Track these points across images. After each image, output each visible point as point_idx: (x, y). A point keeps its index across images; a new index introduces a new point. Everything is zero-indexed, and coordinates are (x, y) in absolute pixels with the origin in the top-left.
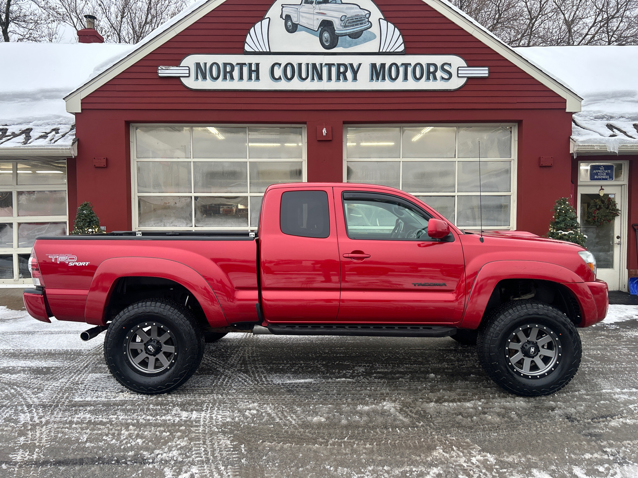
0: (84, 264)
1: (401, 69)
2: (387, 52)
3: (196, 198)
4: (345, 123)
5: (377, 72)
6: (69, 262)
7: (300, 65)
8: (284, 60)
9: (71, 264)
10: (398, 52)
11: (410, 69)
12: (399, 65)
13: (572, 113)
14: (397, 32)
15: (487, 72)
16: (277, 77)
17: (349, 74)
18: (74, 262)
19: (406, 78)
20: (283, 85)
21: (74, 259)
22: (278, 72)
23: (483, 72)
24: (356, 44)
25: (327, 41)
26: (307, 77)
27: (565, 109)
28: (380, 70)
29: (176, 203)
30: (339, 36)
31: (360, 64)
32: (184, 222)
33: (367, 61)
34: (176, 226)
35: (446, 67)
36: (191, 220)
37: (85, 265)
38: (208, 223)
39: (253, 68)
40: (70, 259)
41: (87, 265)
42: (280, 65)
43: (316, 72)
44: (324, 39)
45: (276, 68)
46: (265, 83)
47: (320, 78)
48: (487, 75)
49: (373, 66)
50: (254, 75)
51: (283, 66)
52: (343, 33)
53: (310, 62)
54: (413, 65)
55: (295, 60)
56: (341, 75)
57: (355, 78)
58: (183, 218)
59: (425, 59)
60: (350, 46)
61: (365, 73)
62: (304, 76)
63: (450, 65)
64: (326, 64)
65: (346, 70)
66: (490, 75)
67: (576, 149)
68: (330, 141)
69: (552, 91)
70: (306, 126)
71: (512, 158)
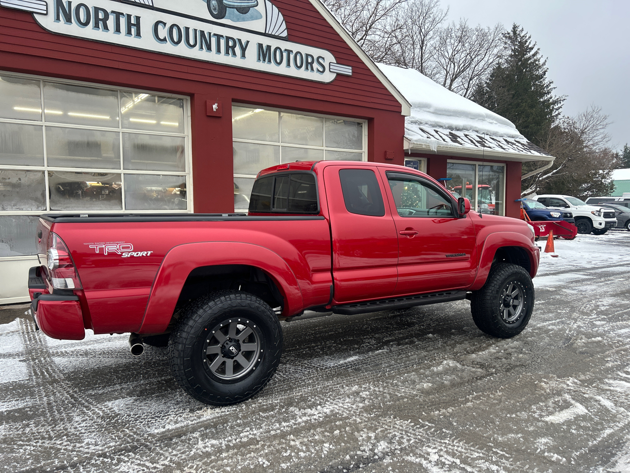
0: (144, 254)
1: (285, 55)
2: (273, 35)
3: (50, 173)
4: (234, 100)
5: (264, 53)
6: (122, 253)
7: (187, 29)
8: (170, 20)
9: (125, 255)
10: (282, 37)
11: (292, 56)
12: (283, 50)
13: (404, 116)
14: (281, 17)
15: (351, 71)
16: (161, 37)
17: (238, 50)
18: (129, 252)
19: (288, 65)
20: (168, 48)
21: (129, 247)
22: (163, 32)
23: (347, 70)
24: (244, 20)
25: (215, 9)
26: (195, 45)
27: (401, 112)
28: (266, 52)
29: (20, 179)
30: (227, 7)
31: (248, 42)
32: (34, 204)
33: (255, 40)
34: (22, 210)
35: (321, 60)
36: (44, 203)
37: (147, 255)
38: (68, 205)
39: (133, 21)
40: (123, 248)
41: (148, 255)
42: (165, 24)
43: (205, 40)
44: (212, 6)
45: (160, 27)
46: (146, 42)
47: (209, 48)
48: (351, 74)
49: (260, 46)
50: (133, 30)
51: (168, 26)
52: (230, 5)
53: (198, 29)
54: (294, 52)
55: (183, 23)
56: (230, 50)
57: (243, 56)
58: (32, 199)
59: (305, 49)
60: (238, 20)
61: (252, 51)
62: (192, 42)
63: (323, 58)
64: (215, 35)
65: (234, 46)
66: (352, 74)
67: (411, 146)
68: (220, 117)
69: (393, 96)
70: (189, 98)
71: (363, 150)
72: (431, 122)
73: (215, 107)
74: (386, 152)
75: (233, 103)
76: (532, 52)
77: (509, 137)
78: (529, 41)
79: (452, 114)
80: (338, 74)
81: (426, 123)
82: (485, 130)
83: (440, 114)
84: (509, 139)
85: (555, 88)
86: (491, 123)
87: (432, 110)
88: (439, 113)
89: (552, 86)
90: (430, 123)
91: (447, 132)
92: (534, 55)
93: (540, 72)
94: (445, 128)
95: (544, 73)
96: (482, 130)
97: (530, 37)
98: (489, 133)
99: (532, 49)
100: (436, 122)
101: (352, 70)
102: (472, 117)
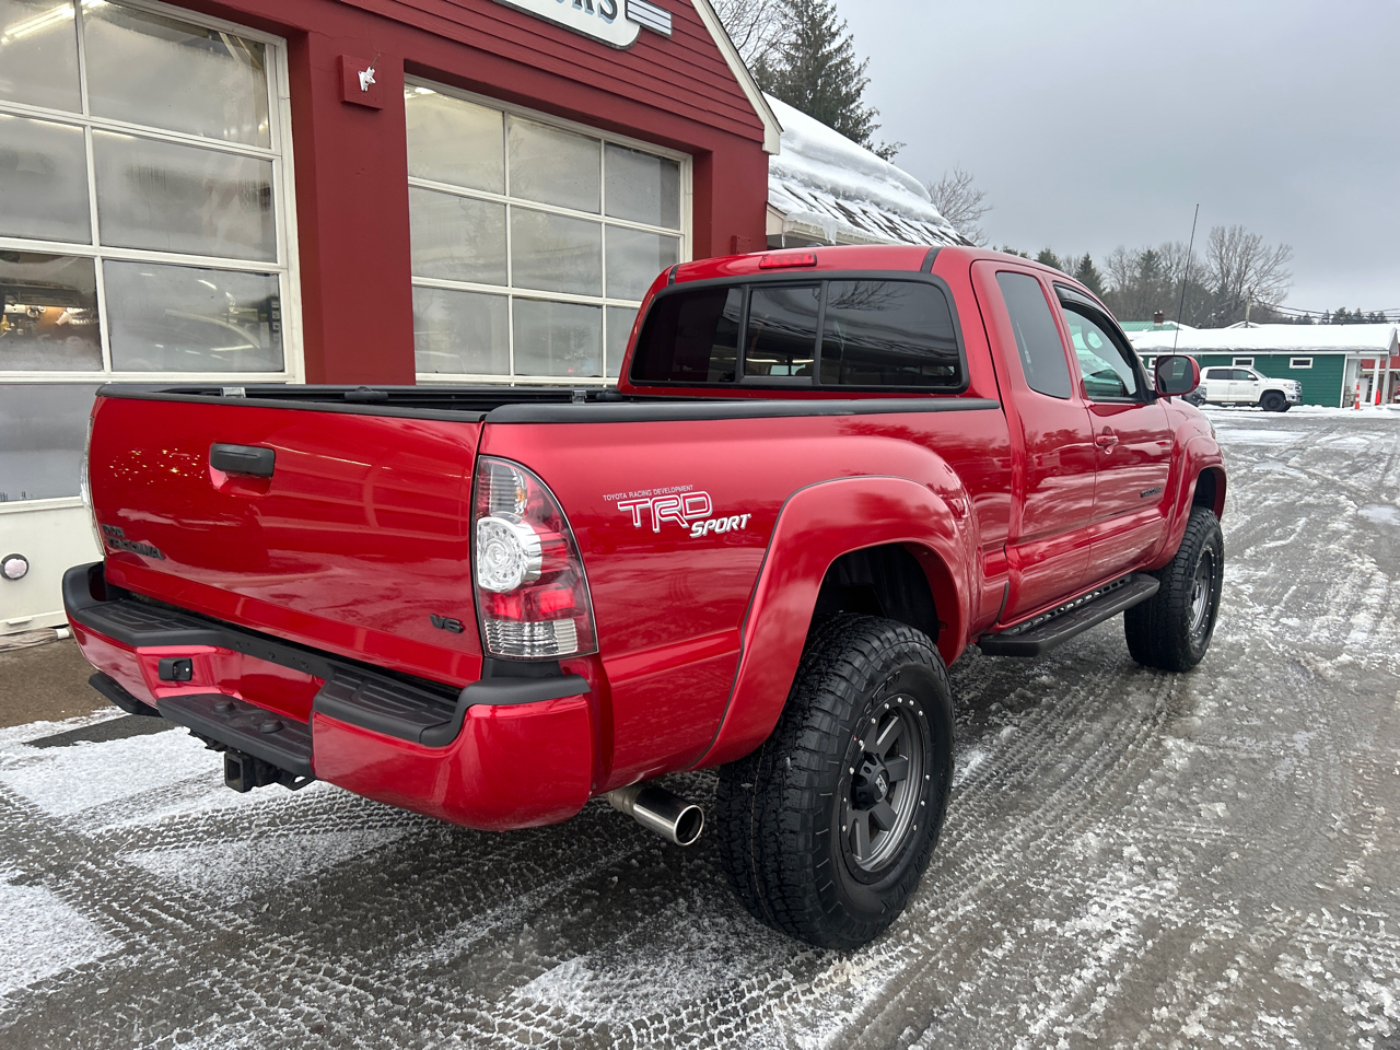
0: (735, 523)
9: (696, 531)
13: (768, 154)
15: (669, 24)
18: (705, 520)
21: (706, 504)
23: (664, 21)
27: (764, 143)
37: (740, 526)
41: (742, 526)
48: (669, 32)
66: (673, 32)
67: (787, 228)
68: (376, 110)
69: (747, 100)
70: (282, 44)
71: (682, 231)
72: (801, 174)
73: (366, 77)
74: (734, 239)
75: (408, 77)
76: (835, 44)
77: (928, 221)
78: (831, 17)
79: (832, 158)
80: (644, 29)
81: (793, 177)
82: (893, 203)
83: (811, 158)
84: (930, 226)
85: (877, 127)
86: (897, 188)
87: (797, 145)
88: (811, 154)
89: (873, 121)
90: (800, 177)
91: (831, 199)
92: (839, 50)
93: (853, 86)
94: (826, 192)
95: (858, 92)
96: (887, 202)
97: (833, 9)
98: (898, 211)
99: (834, 35)
100: (809, 176)
101: (673, 21)
102: (867, 171)
